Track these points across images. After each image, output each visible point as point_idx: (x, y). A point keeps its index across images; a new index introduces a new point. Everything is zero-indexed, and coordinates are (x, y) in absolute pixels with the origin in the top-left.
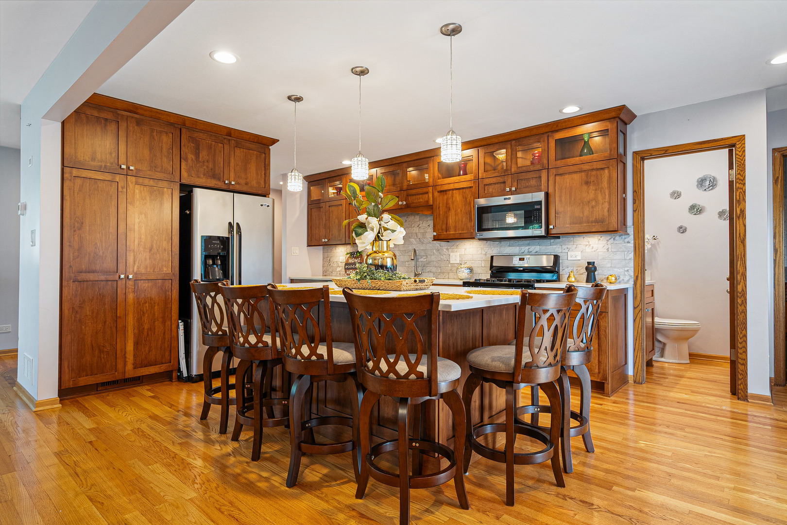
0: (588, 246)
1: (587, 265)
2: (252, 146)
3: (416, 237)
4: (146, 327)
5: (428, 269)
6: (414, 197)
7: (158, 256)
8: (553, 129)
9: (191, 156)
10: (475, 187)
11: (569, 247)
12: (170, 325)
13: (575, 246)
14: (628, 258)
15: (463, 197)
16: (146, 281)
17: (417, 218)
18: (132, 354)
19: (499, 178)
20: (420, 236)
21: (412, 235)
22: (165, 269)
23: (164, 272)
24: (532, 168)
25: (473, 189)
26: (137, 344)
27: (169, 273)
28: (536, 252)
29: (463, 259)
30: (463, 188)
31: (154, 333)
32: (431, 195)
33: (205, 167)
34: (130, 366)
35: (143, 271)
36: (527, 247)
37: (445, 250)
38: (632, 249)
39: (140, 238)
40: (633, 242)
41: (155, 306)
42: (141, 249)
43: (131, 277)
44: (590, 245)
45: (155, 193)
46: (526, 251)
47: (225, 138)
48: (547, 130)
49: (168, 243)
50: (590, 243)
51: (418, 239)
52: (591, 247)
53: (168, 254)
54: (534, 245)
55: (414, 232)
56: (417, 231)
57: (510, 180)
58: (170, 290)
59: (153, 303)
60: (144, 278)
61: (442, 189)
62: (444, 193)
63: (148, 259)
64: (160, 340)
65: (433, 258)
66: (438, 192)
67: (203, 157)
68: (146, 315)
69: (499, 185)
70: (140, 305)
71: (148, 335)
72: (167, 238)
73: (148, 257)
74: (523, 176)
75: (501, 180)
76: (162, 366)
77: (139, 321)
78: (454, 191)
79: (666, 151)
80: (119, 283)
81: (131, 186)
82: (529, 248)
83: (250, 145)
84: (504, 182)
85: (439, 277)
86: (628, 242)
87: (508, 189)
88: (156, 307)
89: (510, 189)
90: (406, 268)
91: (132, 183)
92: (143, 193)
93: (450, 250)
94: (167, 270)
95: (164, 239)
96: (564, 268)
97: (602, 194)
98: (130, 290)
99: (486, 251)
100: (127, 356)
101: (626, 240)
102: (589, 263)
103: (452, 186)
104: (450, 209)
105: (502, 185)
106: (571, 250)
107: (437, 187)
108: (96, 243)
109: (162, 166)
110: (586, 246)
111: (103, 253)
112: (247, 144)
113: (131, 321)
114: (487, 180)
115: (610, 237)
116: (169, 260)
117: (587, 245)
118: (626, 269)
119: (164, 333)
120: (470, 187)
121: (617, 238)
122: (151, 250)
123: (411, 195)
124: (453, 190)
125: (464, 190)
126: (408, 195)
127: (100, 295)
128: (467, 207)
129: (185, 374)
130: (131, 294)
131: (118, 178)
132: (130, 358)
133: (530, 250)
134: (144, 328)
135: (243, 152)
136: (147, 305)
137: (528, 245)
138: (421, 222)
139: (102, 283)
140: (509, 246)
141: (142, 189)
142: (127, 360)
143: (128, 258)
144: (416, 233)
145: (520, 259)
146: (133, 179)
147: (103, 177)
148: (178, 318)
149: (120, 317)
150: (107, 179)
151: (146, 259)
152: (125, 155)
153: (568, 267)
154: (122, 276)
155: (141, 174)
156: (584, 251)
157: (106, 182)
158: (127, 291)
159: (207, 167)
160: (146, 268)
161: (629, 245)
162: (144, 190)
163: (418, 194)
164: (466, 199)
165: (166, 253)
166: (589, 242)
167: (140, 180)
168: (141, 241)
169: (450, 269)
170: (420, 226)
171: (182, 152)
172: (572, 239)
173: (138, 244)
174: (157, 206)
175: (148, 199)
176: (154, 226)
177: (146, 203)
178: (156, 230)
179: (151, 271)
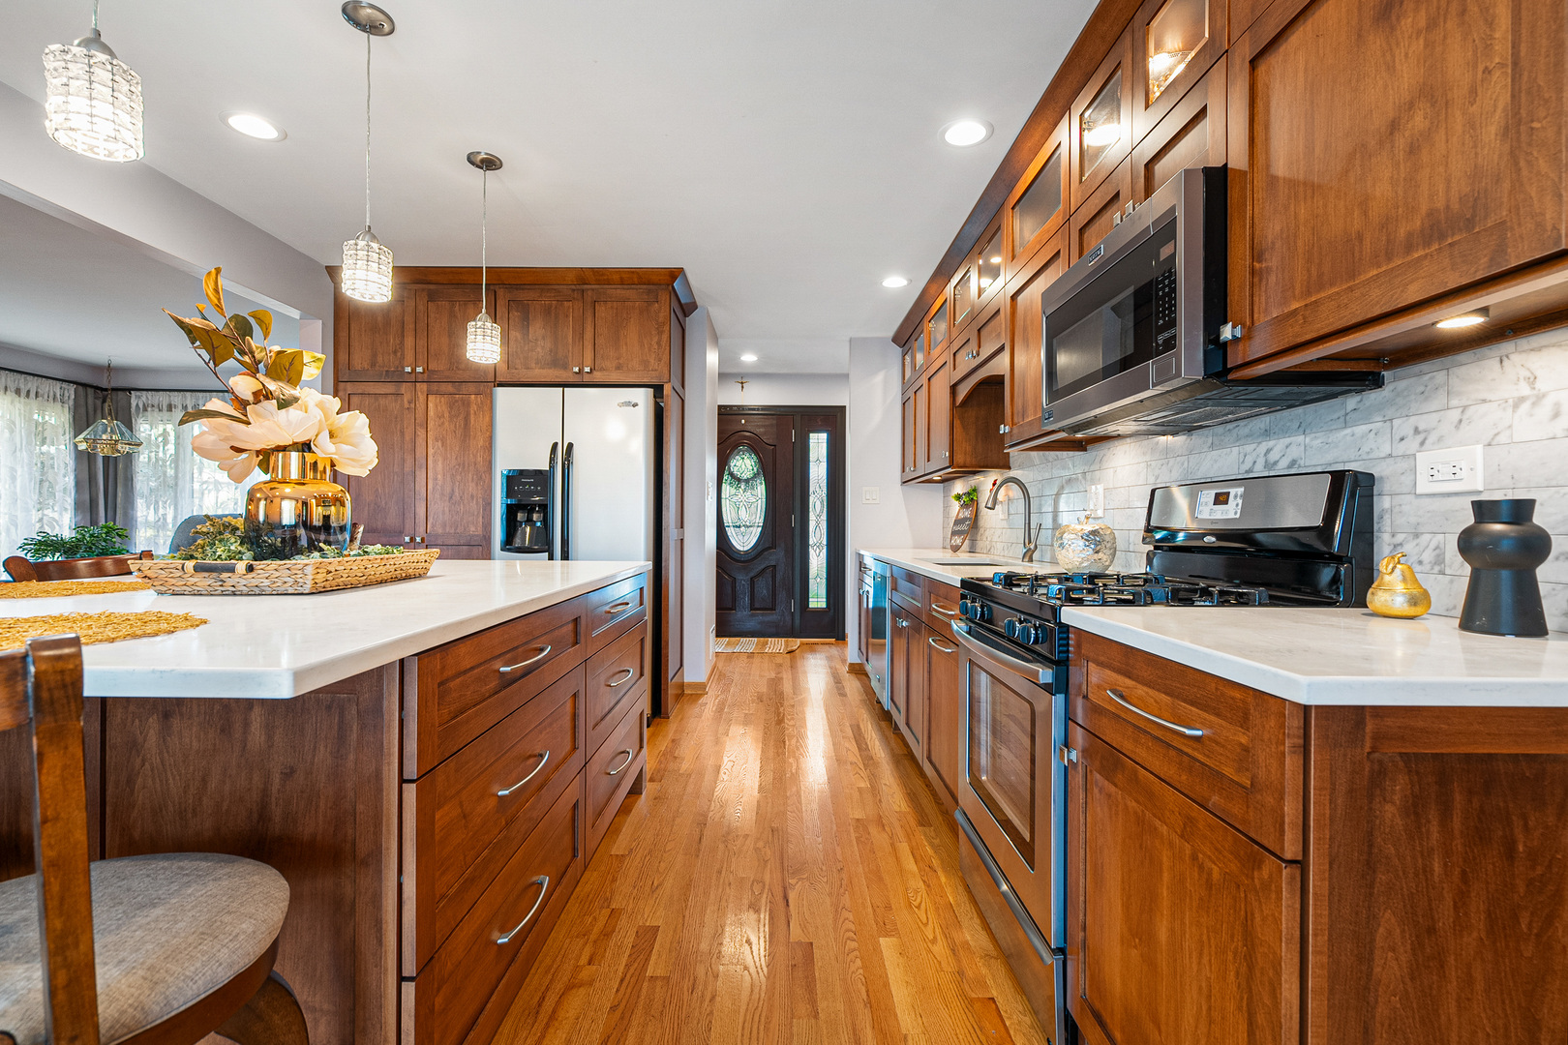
0: (1525, 407)
1: (1471, 521)
2: (630, 293)
6: (986, 331)
7: (461, 507)
10: (1065, 248)
11: (1423, 423)
13: (1455, 415)
19: (1105, 188)
22: (473, 529)
25: (1061, 261)
27: (477, 536)
28: (1292, 465)
29: (1111, 504)
30: (1046, 266)
32: (1002, 315)
33: (539, 349)
35: (440, 531)
36: (1263, 446)
37: (1080, 476)
39: (437, 479)
42: (437, 495)
44: (1540, 398)
45: (457, 404)
46: (1259, 464)
47: (574, 290)
49: (477, 485)
50: (1541, 385)
52: (1546, 409)
53: (477, 504)
54: (1285, 432)
57: (1128, 177)
61: (1017, 287)
62: (1021, 296)
63: (447, 511)
66: (1012, 299)
67: (535, 332)
72: (475, 477)
73: (447, 509)
75: (1110, 188)
78: (1034, 285)
81: (422, 397)
82: (1268, 451)
83: (623, 292)
84: (1118, 195)
89: (1123, 215)
91: (422, 392)
92: (439, 406)
93: (1088, 477)
94: (475, 530)
95: (470, 479)
96: (1400, 538)
99: (1157, 472)
102: (1484, 510)
103: (1029, 271)
104: (1028, 346)
106: (1432, 438)
107: (1010, 284)
108: (377, 490)
110: (1516, 406)
111: (386, 503)
112: (618, 291)
114: (1085, 209)
116: (478, 514)
117: (1522, 399)
120: (1057, 255)
122: (451, 498)
123: (981, 327)
124: (1031, 280)
125: (1049, 270)
126: (979, 329)
131: (401, 388)
133: (1272, 456)
135: (612, 307)
137: (1267, 433)
141: (438, 401)
143: (417, 510)
145: (1218, 500)
146: (424, 386)
147: (385, 390)
150: (390, 392)
151: (444, 512)
152: (413, 351)
153: (1417, 535)
154: (407, 539)
155: (436, 377)
156: (1503, 438)
157: (389, 397)
159: (543, 348)
160: (444, 525)
162: (440, 402)
163: (988, 320)
165: (475, 502)
166: (1532, 380)
167: (435, 387)
168: (437, 484)
172: (1440, 376)
173: (434, 488)
174: (460, 426)
175: (447, 415)
176: (456, 459)
177: (443, 423)
178: (459, 465)
179: (452, 531)
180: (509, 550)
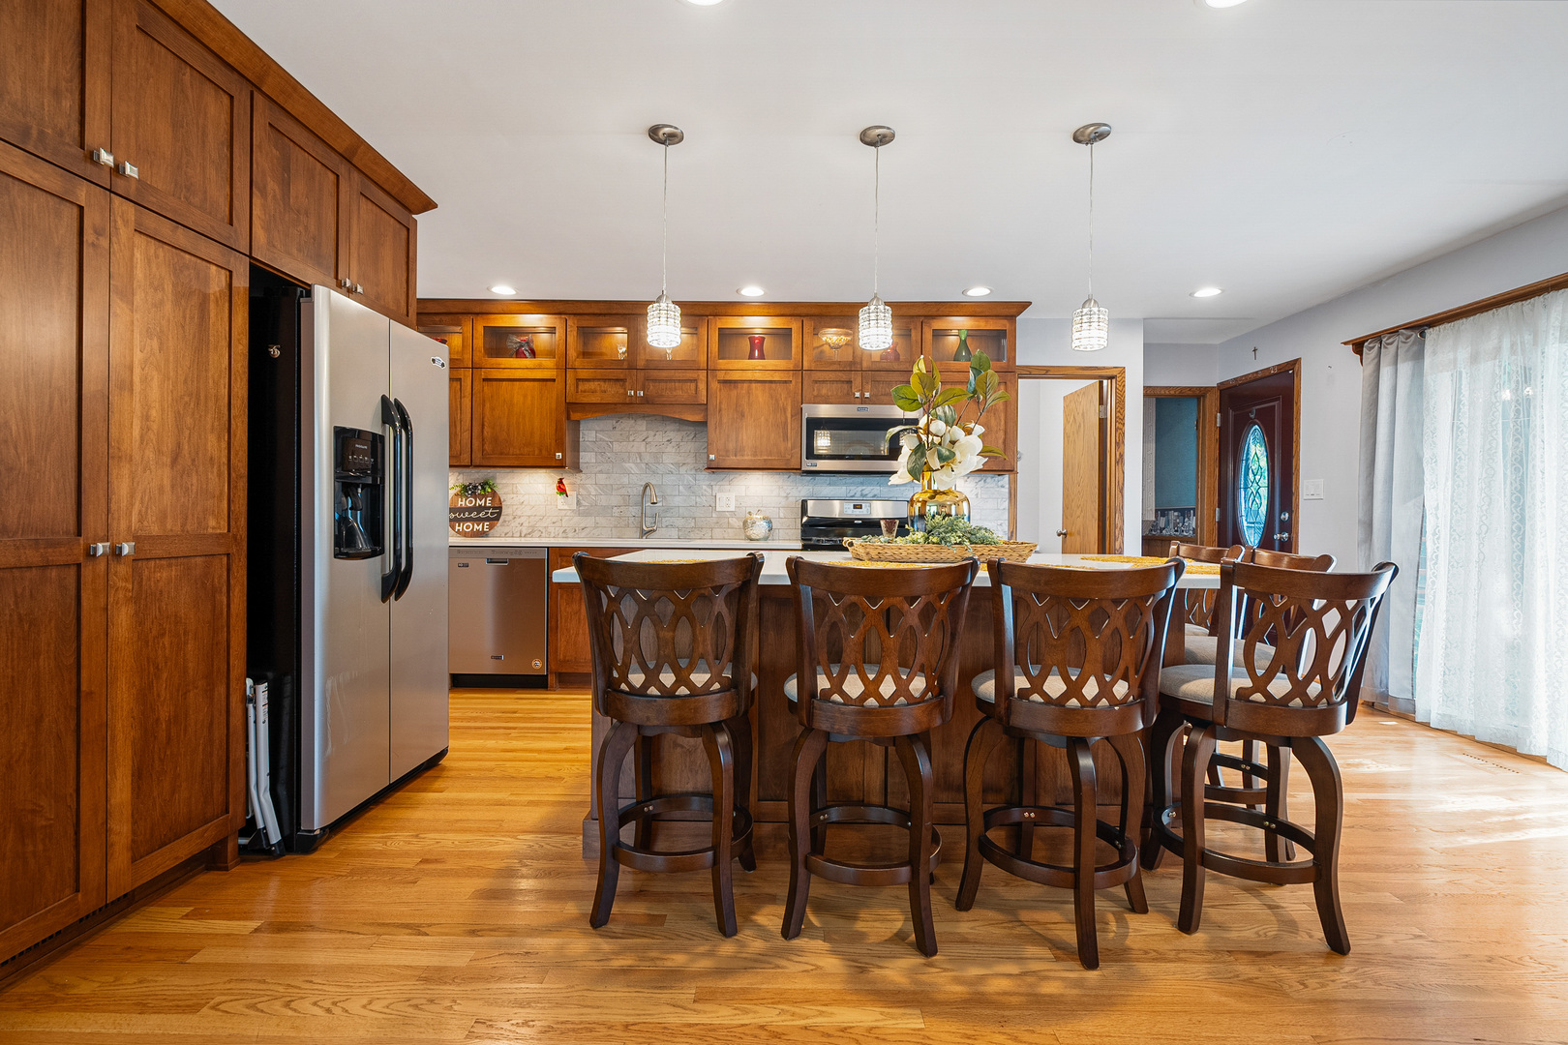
2: (387, 202)
3: (639, 461)
4: (164, 712)
5: (666, 521)
6: (663, 385)
7: (195, 481)
8: (930, 313)
9: (272, 186)
10: (796, 383)
12: (223, 697)
14: (1002, 508)
15: (771, 397)
16: (164, 562)
17: (642, 425)
18: (127, 812)
19: (840, 374)
20: (647, 458)
21: (629, 457)
22: (212, 523)
23: (210, 531)
24: (896, 367)
25: (791, 386)
26: (139, 776)
27: (221, 536)
28: (874, 496)
29: (743, 504)
30: (771, 382)
31: (185, 730)
32: (702, 386)
33: (301, 228)
34: (120, 858)
35: (155, 530)
36: (860, 488)
37: (704, 487)
38: (1007, 495)
39: (146, 418)
40: (1007, 486)
41: (186, 643)
42: (150, 454)
43: (126, 549)
45: (186, 273)
46: (859, 494)
47: (341, 162)
48: (922, 312)
49: (219, 439)
51: (643, 466)
53: (219, 475)
55: (634, 450)
56: (642, 449)
57: (859, 379)
58: (225, 589)
59: (182, 632)
60: (159, 553)
61: (728, 378)
62: (732, 385)
63: (168, 488)
64: (201, 748)
65: (677, 501)
66: (719, 382)
67: (297, 197)
68: (165, 675)
69: (839, 385)
70: (147, 642)
71: (169, 739)
72: (216, 423)
73: (167, 483)
74: (883, 376)
75: (844, 377)
76: (206, 831)
77: (145, 697)
78: (754, 385)
79: (1047, 371)
80: (87, 573)
81: (124, 232)
83: (383, 197)
84: (849, 382)
85: (692, 535)
86: (1003, 487)
87: (857, 395)
88: (190, 647)
89: (862, 394)
90: (612, 519)
91: (126, 222)
92: (154, 266)
93: (716, 488)
94: (216, 525)
95: (209, 426)
97: (996, 419)
98: (121, 595)
99: (788, 491)
100: (114, 825)
101: (1000, 484)
103: (749, 376)
104: (743, 416)
105: (845, 386)
107: (718, 373)
109: (205, 192)
112: (380, 194)
113: (123, 698)
114: (819, 374)
115: (979, 479)
116: (221, 494)
118: (999, 522)
119: (211, 724)
120: (785, 382)
121: (989, 480)
122: (174, 461)
123: (655, 380)
124: (750, 381)
125: (773, 385)
126: (647, 379)
127: (21, 620)
128: (779, 415)
129: (275, 836)
130: (124, 610)
131: (83, 194)
132: (122, 830)
133: (864, 492)
134: (158, 719)
135: (373, 213)
136: (166, 640)
137: (862, 484)
138: (652, 433)
139: (28, 574)
140: (830, 484)
141: (153, 251)
142: (113, 838)
144: (639, 454)
145: (855, 507)
147: (36, 176)
148: (244, 671)
149: (91, 693)
150: (46, 184)
151: (161, 489)
152: (107, 116)
154: (101, 548)
155: (153, 200)
157: (42, 197)
158: (111, 599)
159: (306, 228)
160: (162, 518)
161: (1003, 489)
162: (157, 257)
163: (671, 381)
164: (777, 400)
165: (215, 470)
167: (149, 220)
168: (148, 429)
169: (715, 520)
170: (648, 440)
171: (255, 166)
173: (142, 437)
174: (192, 318)
175: (168, 288)
176: (185, 381)
177: (162, 302)
178: (190, 395)
179: (178, 529)
180: (349, 556)
